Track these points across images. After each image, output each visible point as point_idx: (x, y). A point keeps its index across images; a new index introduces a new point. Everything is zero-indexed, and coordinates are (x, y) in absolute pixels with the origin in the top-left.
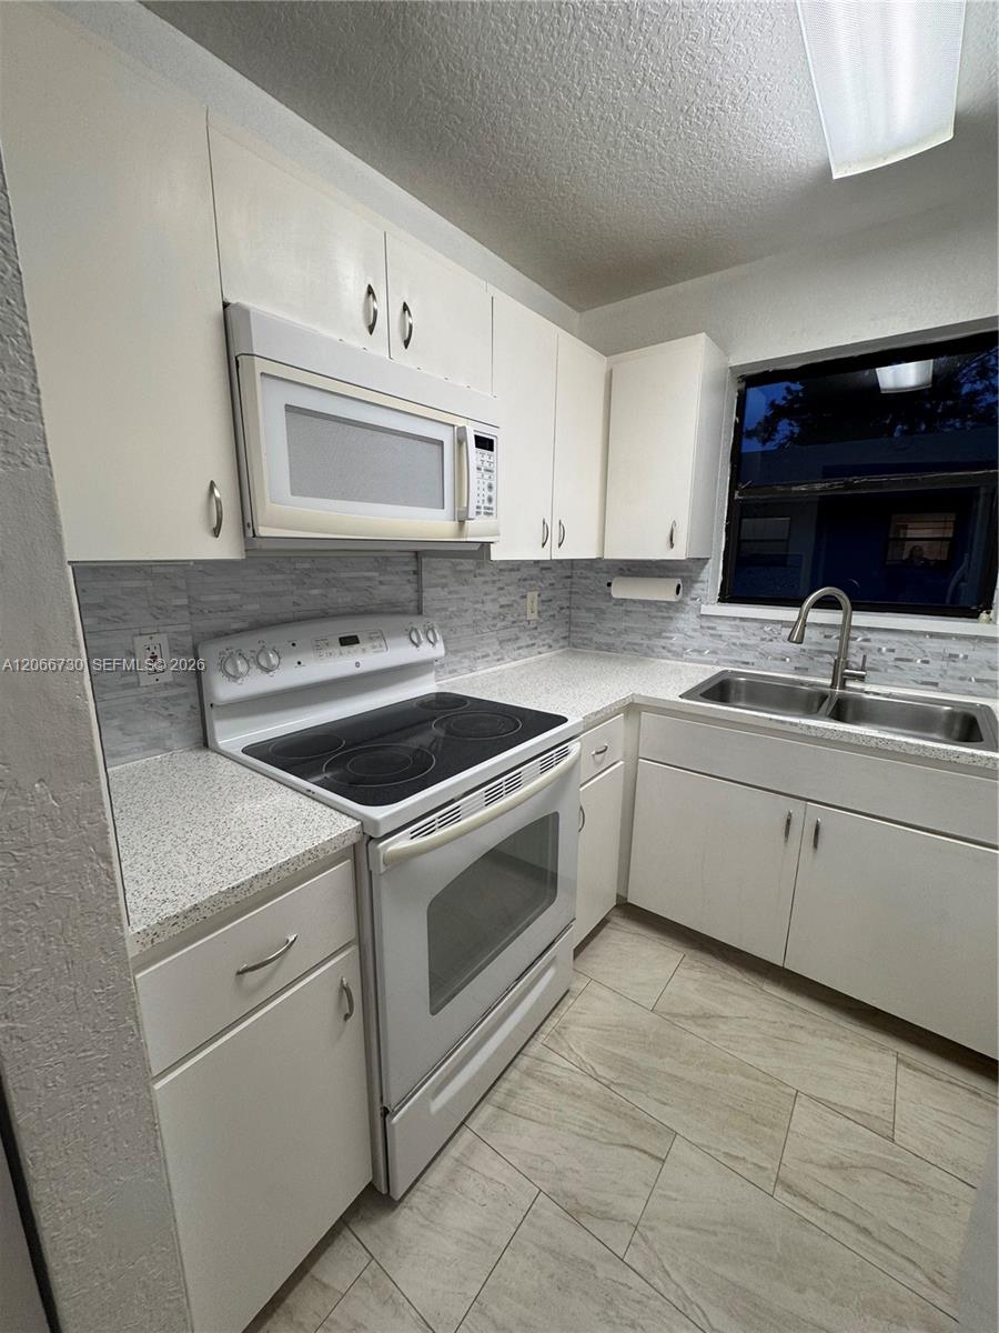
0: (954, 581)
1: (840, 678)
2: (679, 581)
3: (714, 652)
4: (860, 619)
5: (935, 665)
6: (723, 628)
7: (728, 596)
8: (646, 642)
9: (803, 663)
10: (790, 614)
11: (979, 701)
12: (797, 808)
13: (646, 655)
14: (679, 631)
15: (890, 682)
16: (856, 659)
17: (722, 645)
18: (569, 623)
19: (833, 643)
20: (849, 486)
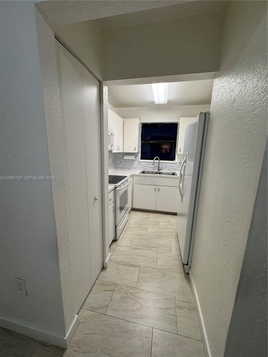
0: (171, 156)
1: (159, 170)
2: (135, 156)
3: (141, 168)
4: (161, 161)
5: (170, 167)
6: (142, 163)
7: (142, 158)
8: (130, 167)
9: (154, 168)
10: (152, 161)
11: (175, 172)
12: (156, 187)
13: (130, 169)
14: (135, 164)
15: (165, 170)
16: (161, 167)
17: (142, 166)
18: (115, 164)
19: (158, 165)
20: (158, 142)
